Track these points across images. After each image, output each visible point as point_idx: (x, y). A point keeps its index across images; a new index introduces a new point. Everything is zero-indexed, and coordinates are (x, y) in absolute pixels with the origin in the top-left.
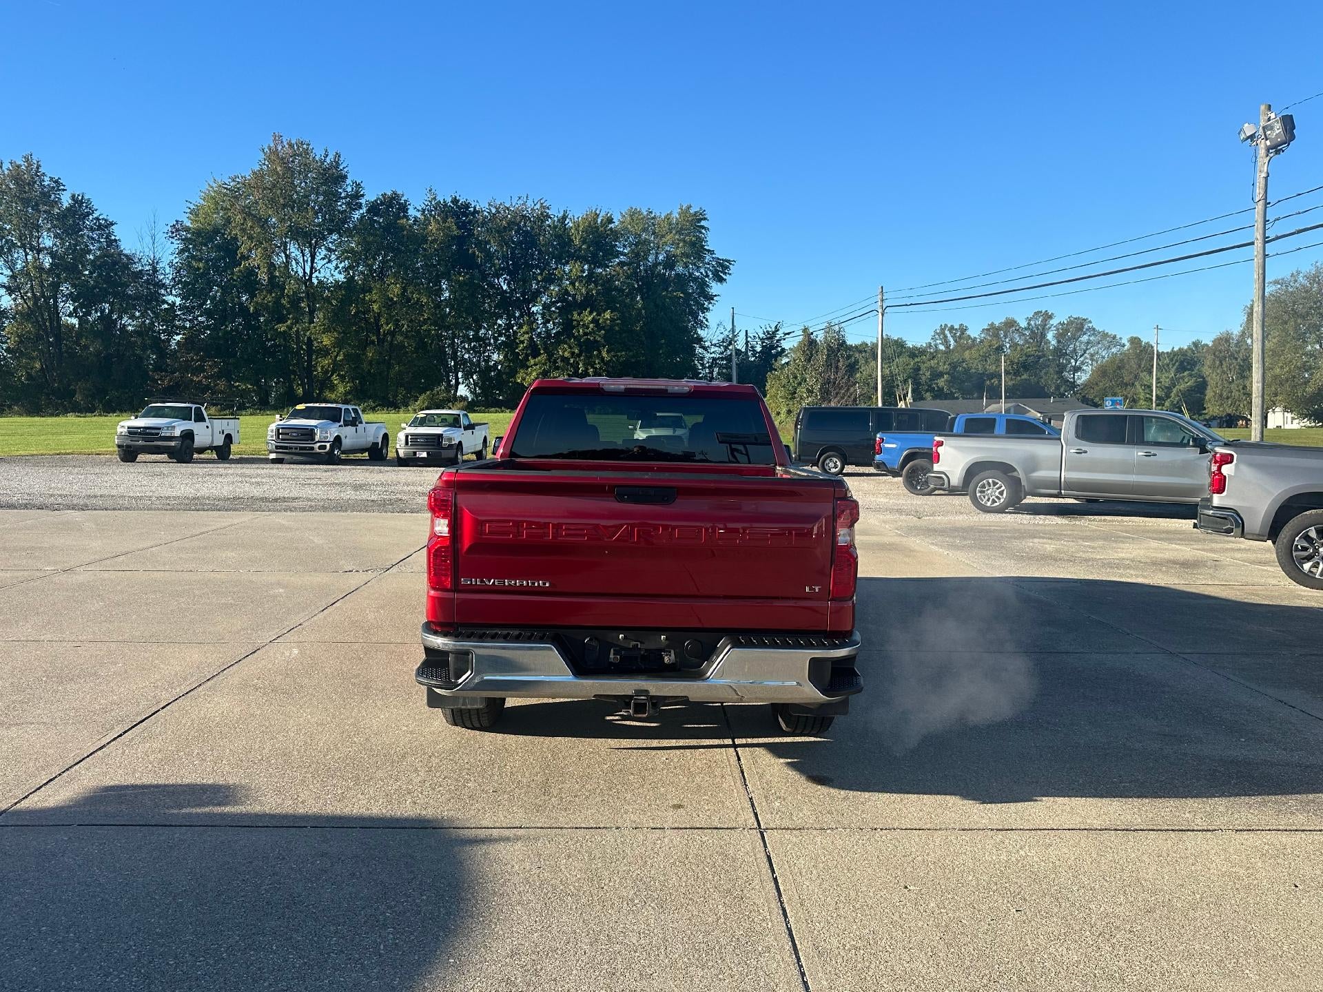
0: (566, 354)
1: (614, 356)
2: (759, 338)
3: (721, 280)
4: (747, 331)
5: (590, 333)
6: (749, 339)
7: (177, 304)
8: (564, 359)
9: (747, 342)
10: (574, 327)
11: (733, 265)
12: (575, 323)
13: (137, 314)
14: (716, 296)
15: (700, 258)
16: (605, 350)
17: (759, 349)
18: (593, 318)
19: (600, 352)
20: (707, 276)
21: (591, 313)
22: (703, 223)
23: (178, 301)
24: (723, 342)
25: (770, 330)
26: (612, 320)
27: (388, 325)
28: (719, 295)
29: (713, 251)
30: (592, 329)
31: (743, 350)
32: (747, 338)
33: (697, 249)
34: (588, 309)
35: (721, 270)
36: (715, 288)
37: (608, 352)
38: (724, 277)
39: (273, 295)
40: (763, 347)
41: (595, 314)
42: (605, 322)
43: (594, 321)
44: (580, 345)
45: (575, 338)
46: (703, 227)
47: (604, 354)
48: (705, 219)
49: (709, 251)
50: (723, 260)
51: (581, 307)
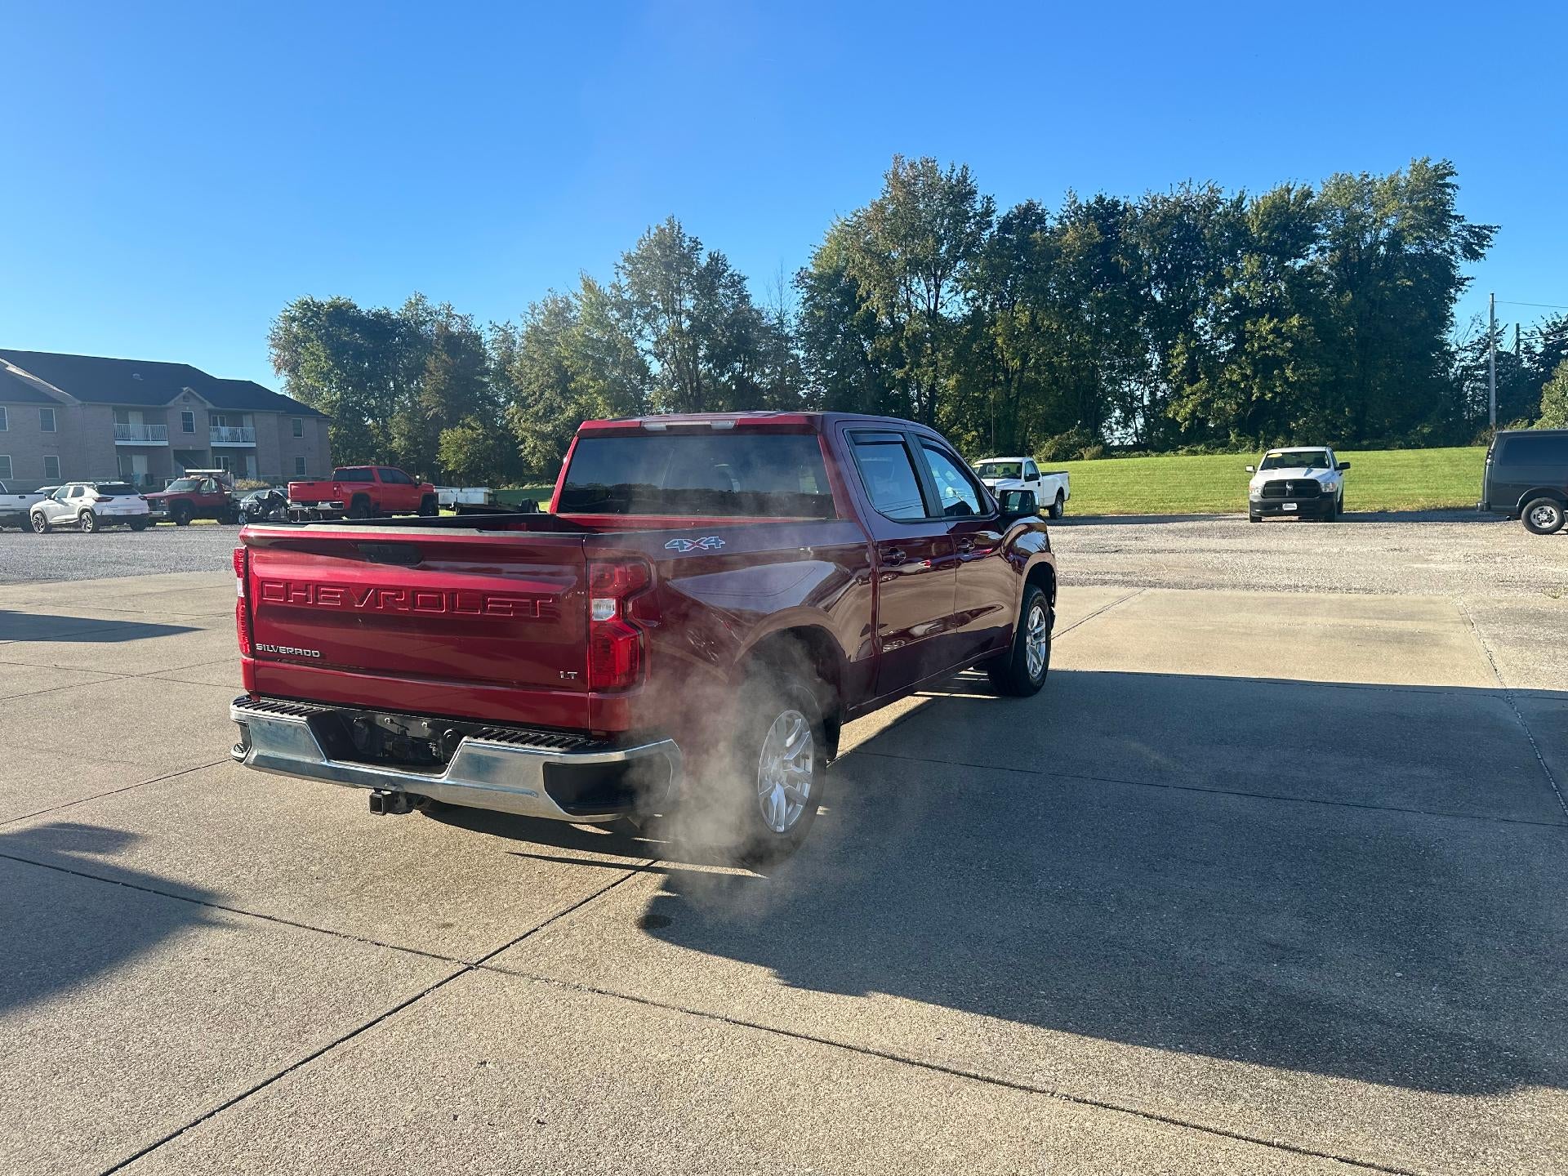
0: (1235, 377)
1: (1303, 375)
2: (1541, 333)
3: (1475, 256)
4: (1518, 325)
5: (1269, 347)
6: (1522, 336)
7: (801, 357)
8: (1233, 384)
9: (1518, 341)
10: (1247, 341)
11: (1496, 232)
12: (1247, 335)
13: (767, 371)
14: (1468, 279)
15: (1444, 229)
16: (1290, 367)
17: (1539, 349)
18: (1275, 326)
19: (1283, 371)
20: (1453, 253)
21: (1270, 321)
22: (1448, 180)
23: (802, 354)
24: (1478, 343)
25: (1558, 321)
26: (1302, 327)
27: (1013, 359)
28: (1473, 278)
29: (1463, 217)
30: (1272, 341)
31: (1513, 352)
32: (1518, 334)
33: (1438, 216)
34: (1267, 316)
35: (1476, 243)
36: (1464, 268)
37: (1294, 370)
38: (1481, 251)
39: (892, 338)
40: (1546, 346)
41: (1275, 320)
42: (1291, 331)
43: (1274, 331)
44: (1254, 363)
45: (1248, 354)
46: (1448, 185)
47: (1288, 373)
48: (1451, 174)
49: (1456, 217)
50: (1479, 227)
51: (1259, 313)
